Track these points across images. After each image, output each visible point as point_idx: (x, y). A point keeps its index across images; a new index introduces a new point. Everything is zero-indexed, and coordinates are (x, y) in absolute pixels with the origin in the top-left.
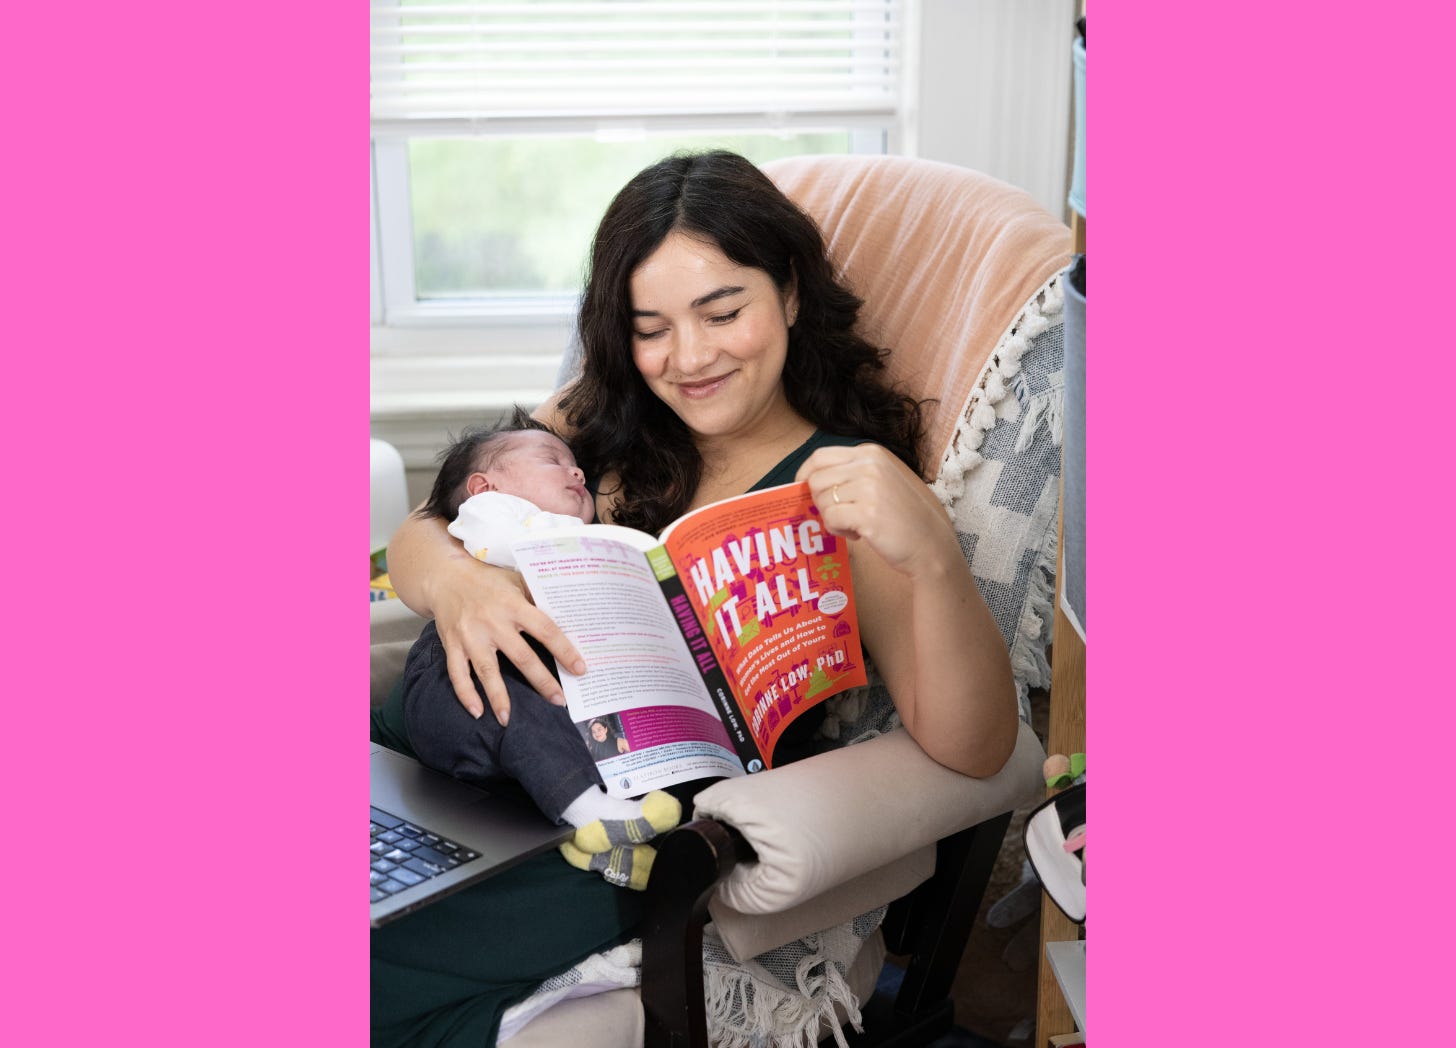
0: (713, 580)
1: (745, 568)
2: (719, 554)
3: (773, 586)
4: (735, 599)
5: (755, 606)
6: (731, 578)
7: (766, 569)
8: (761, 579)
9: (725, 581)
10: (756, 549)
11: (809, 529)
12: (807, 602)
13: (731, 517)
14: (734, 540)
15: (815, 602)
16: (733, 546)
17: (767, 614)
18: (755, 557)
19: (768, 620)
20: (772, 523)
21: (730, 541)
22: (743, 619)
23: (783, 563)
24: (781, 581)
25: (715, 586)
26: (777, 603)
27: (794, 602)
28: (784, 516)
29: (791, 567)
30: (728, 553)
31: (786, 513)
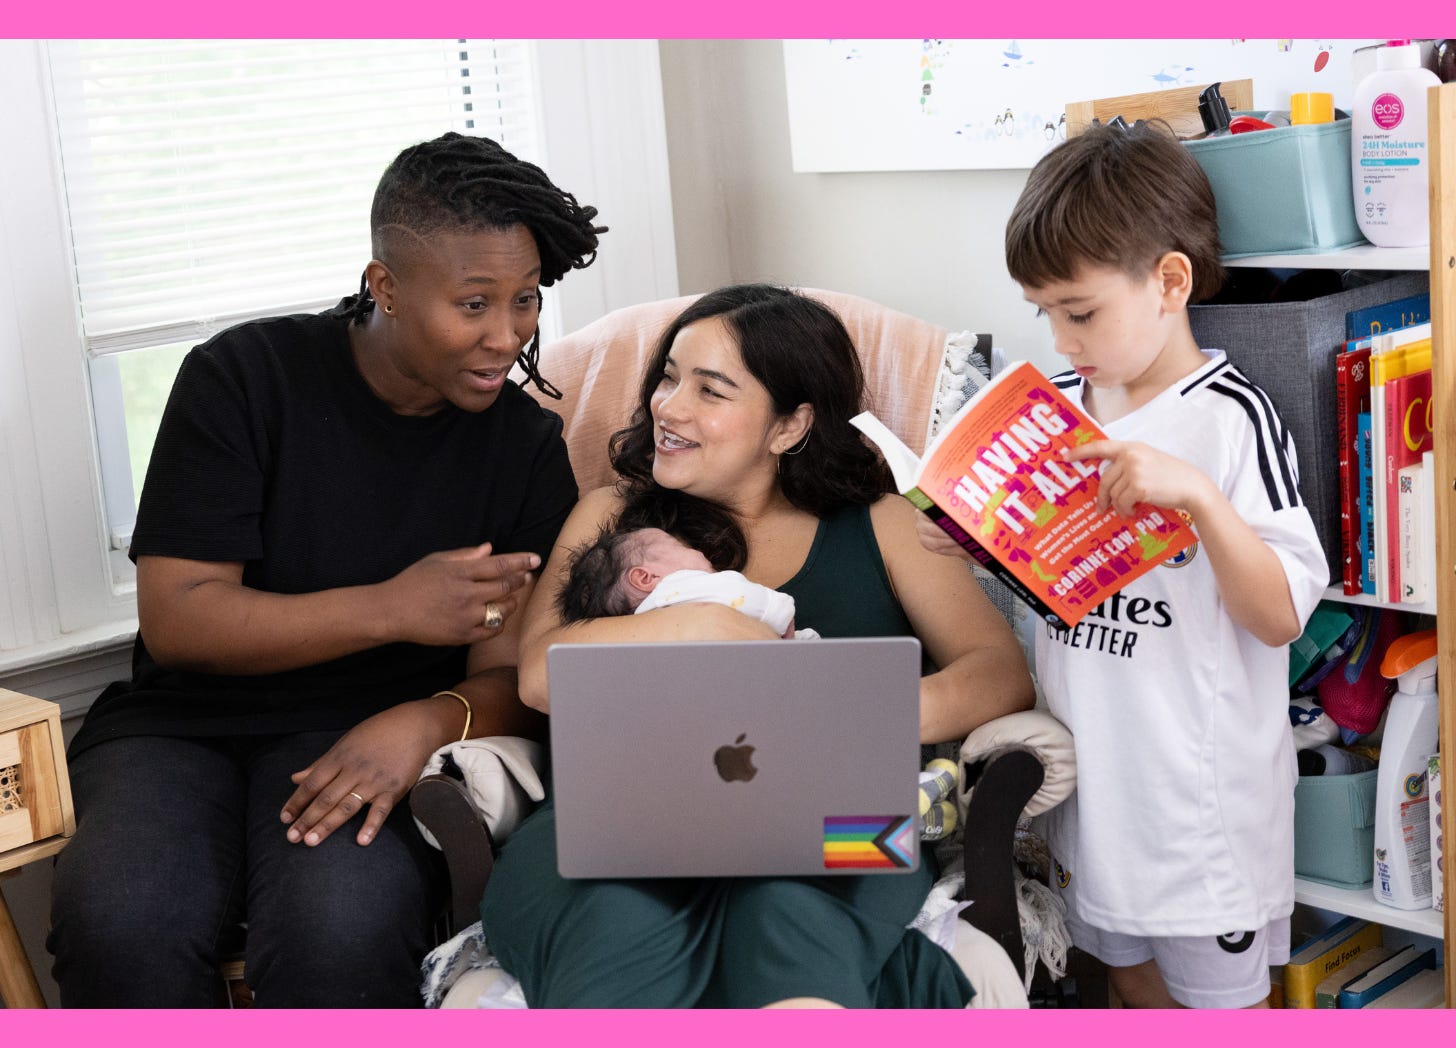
0: (983, 487)
1: (1011, 468)
2: (978, 467)
3: (1046, 472)
4: (1016, 494)
5: (1040, 493)
6: (1002, 480)
7: (1030, 460)
8: (1032, 471)
9: (997, 485)
10: (1009, 449)
11: (1041, 413)
12: (1089, 477)
13: (969, 434)
14: (984, 451)
15: (1096, 475)
16: (987, 455)
17: (1056, 496)
18: (1013, 456)
19: (1061, 501)
20: (1007, 421)
21: (982, 453)
22: (1033, 506)
23: (1041, 450)
24: (1050, 465)
25: (988, 491)
26: (1062, 485)
27: (1076, 480)
28: (1012, 412)
29: (1052, 450)
30: (987, 463)
31: (1011, 409)
